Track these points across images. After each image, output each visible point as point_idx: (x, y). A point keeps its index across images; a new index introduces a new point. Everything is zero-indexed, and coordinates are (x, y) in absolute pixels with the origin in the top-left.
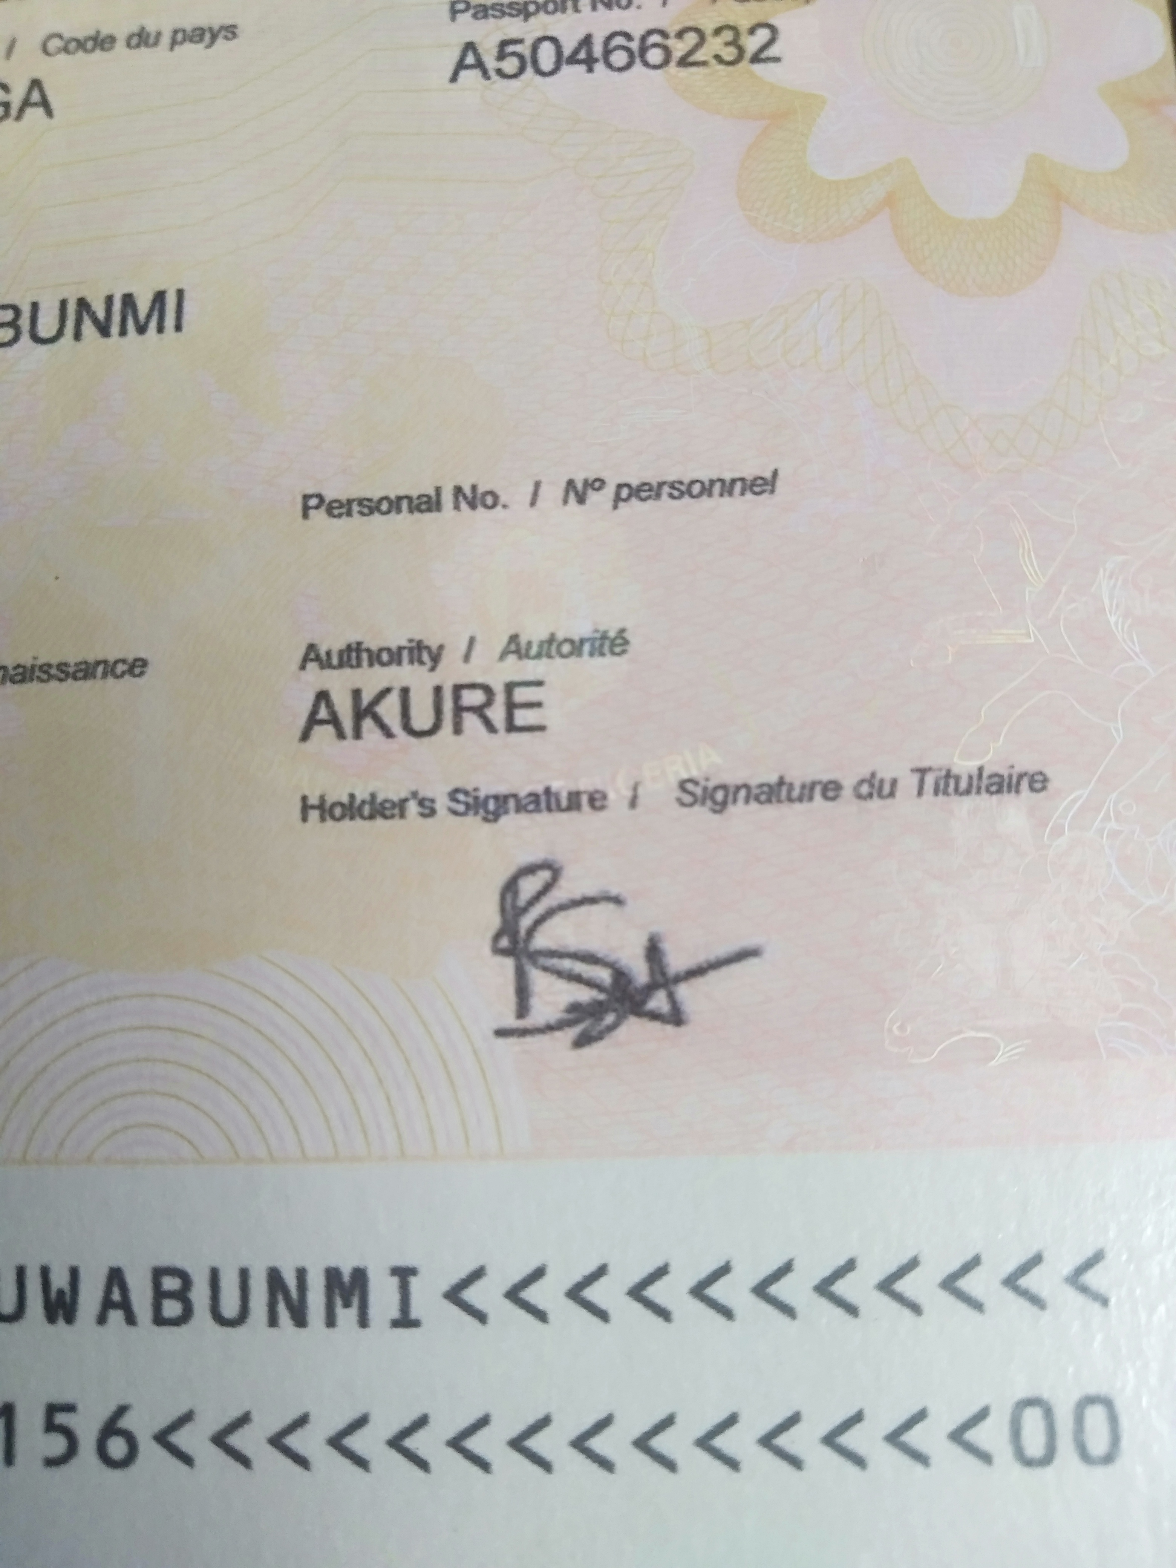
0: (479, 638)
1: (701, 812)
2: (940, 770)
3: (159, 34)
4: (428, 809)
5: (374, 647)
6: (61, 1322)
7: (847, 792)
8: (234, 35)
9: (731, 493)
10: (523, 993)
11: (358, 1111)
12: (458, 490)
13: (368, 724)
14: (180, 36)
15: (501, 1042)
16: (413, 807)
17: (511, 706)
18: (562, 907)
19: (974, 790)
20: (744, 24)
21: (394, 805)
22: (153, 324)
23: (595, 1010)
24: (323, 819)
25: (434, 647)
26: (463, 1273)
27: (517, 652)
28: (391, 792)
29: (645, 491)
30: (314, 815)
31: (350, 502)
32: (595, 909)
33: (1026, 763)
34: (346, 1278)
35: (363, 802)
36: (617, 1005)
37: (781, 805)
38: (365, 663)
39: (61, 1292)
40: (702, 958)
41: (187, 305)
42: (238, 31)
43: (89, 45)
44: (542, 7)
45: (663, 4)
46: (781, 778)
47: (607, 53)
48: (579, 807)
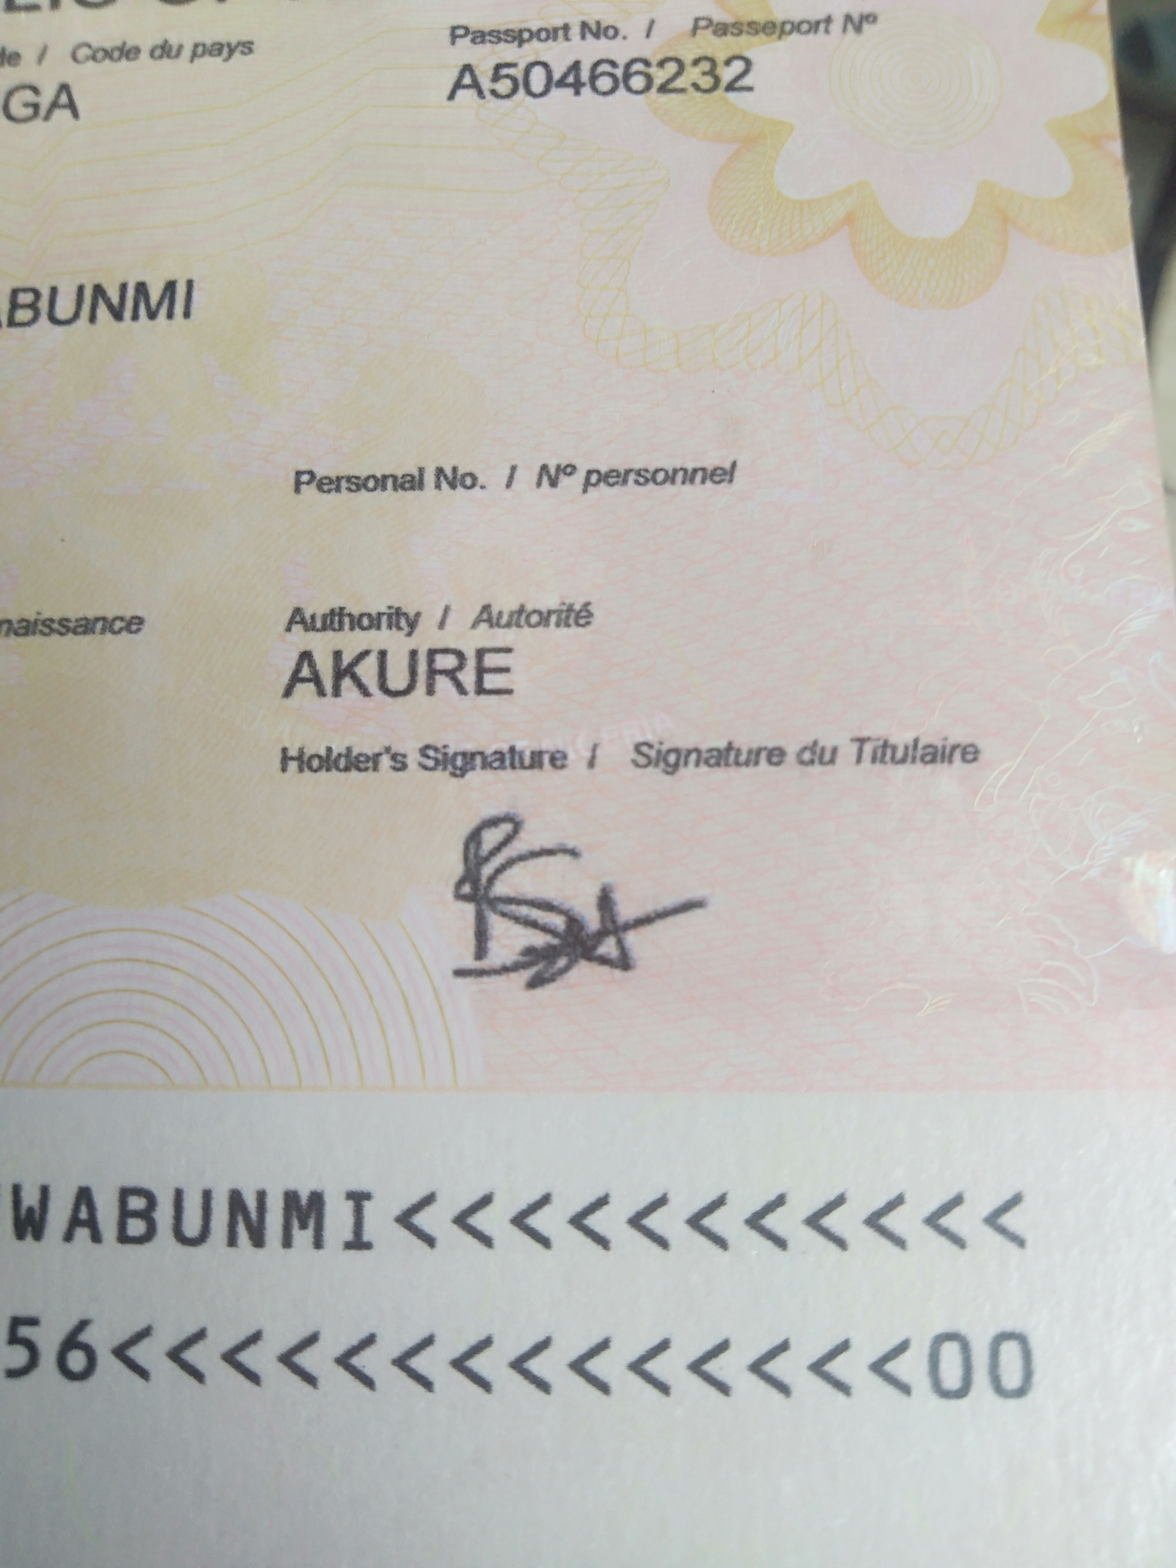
0: (453, 607)
1: (654, 774)
2: (878, 739)
3: (181, 47)
4: (400, 763)
5: (356, 612)
6: (29, 1238)
7: (791, 758)
8: (251, 51)
9: (692, 482)
10: (482, 936)
11: (322, 1043)
12: (440, 471)
13: (347, 683)
14: (200, 50)
15: (460, 981)
16: (385, 762)
17: (481, 671)
18: (522, 858)
19: (909, 759)
20: (721, 57)
21: (368, 759)
22: (163, 311)
23: (547, 954)
24: (301, 770)
25: (412, 614)
26: (415, 1199)
27: (489, 621)
28: (365, 746)
29: (612, 477)
30: (293, 765)
31: (339, 479)
32: (551, 859)
33: (959, 735)
34: (304, 1201)
35: (340, 755)
36: (569, 950)
37: (729, 769)
38: (347, 626)
39: (30, 1210)
40: (650, 908)
41: (195, 294)
42: (254, 47)
43: (116, 54)
44: (535, 35)
45: (648, 35)
46: (730, 744)
47: (593, 78)
48: (540, 766)
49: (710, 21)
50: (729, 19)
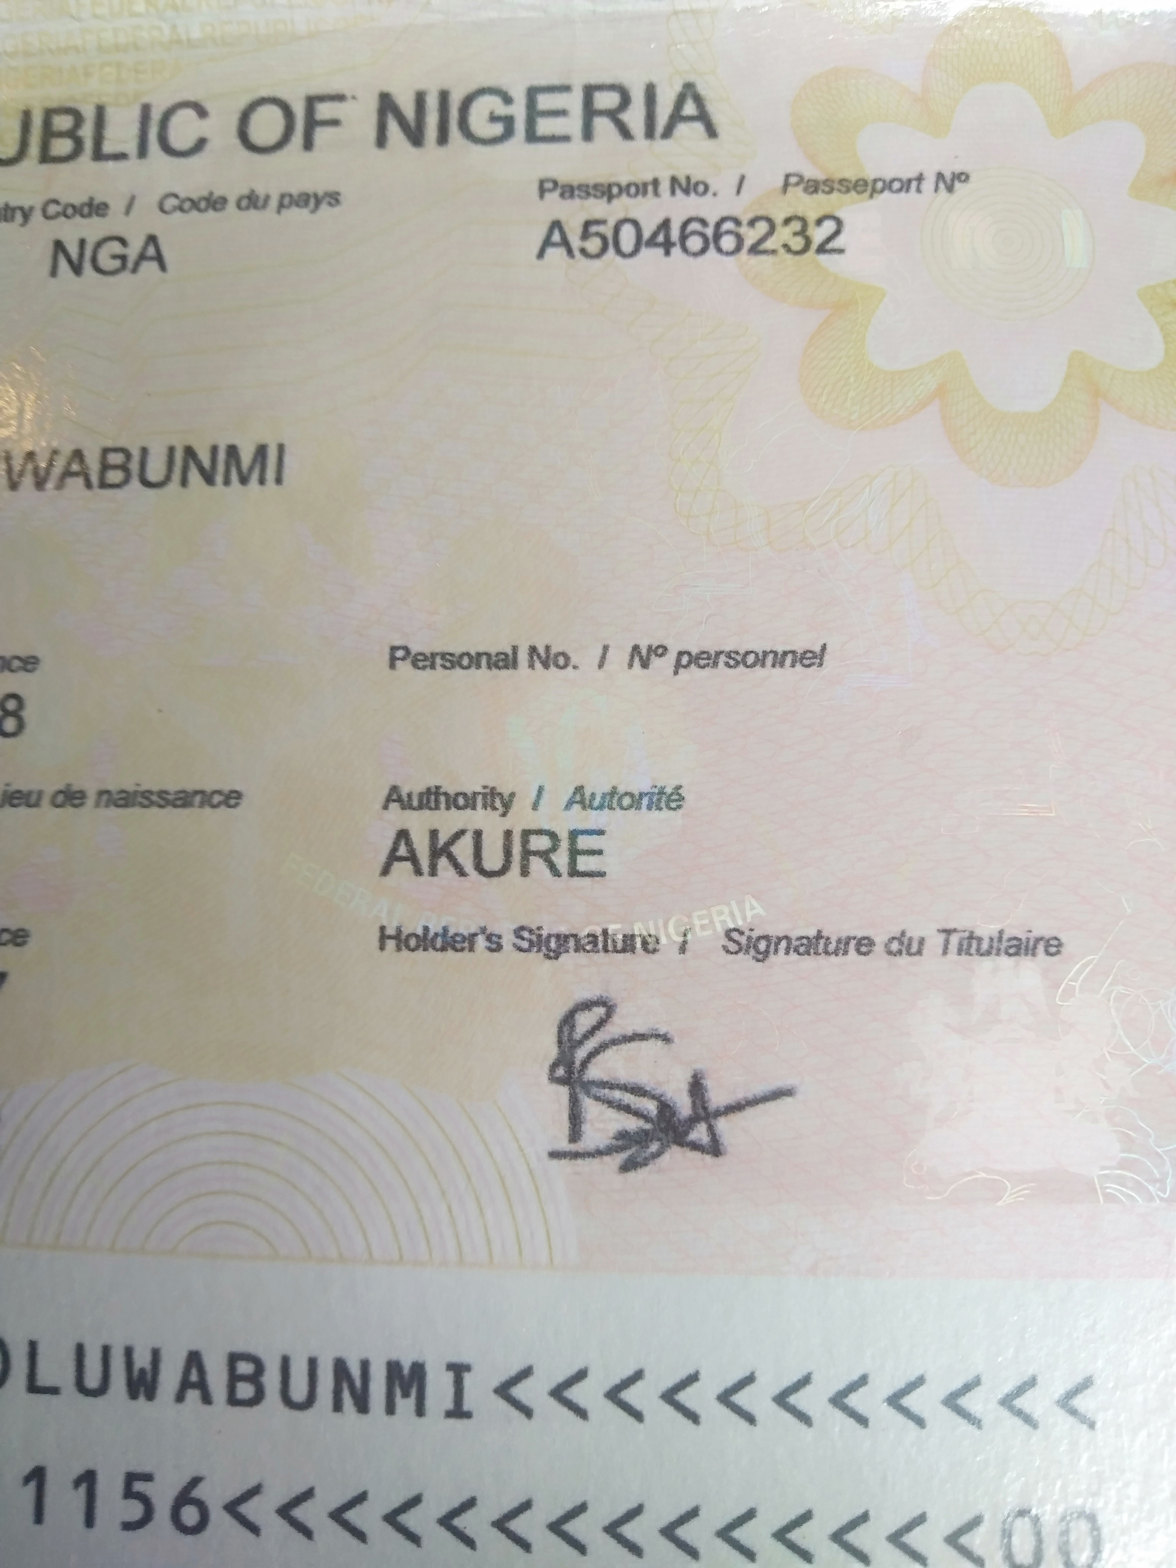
0: (546, 788)
1: (745, 960)
2: (964, 931)
3: (267, 198)
4: (495, 945)
5: (452, 791)
6: (142, 1398)
7: (879, 948)
8: (337, 201)
9: (782, 665)
10: (576, 1120)
11: (421, 1218)
12: (533, 650)
13: (443, 862)
14: (286, 201)
15: (555, 1163)
16: (481, 941)
17: (574, 853)
18: (614, 1042)
19: (994, 951)
20: (812, 216)
21: (464, 939)
22: (255, 476)
23: (640, 1139)
24: (399, 949)
25: (506, 794)
26: (513, 1372)
27: (582, 802)
28: (462, 927)
29: (703, 659)
30: (391, 944)
31: (434, 655)
32: (644, 1044)
33: (1042, 929)
34: (406, 1371)
35: (436, 935)
36: (661, 1135)
37: (818, 957)
38: (443, 806)
39: (142, 1371)
40: (740, 1095)
41: (287, 459)
42: (340, 198)
43: (203, 205)
44: (625, 190)
45: (738, 192)
46: (819, 932)
47: (684, 238)
48: (633, 950)
49: (801, 178)
50: (821, 176)
